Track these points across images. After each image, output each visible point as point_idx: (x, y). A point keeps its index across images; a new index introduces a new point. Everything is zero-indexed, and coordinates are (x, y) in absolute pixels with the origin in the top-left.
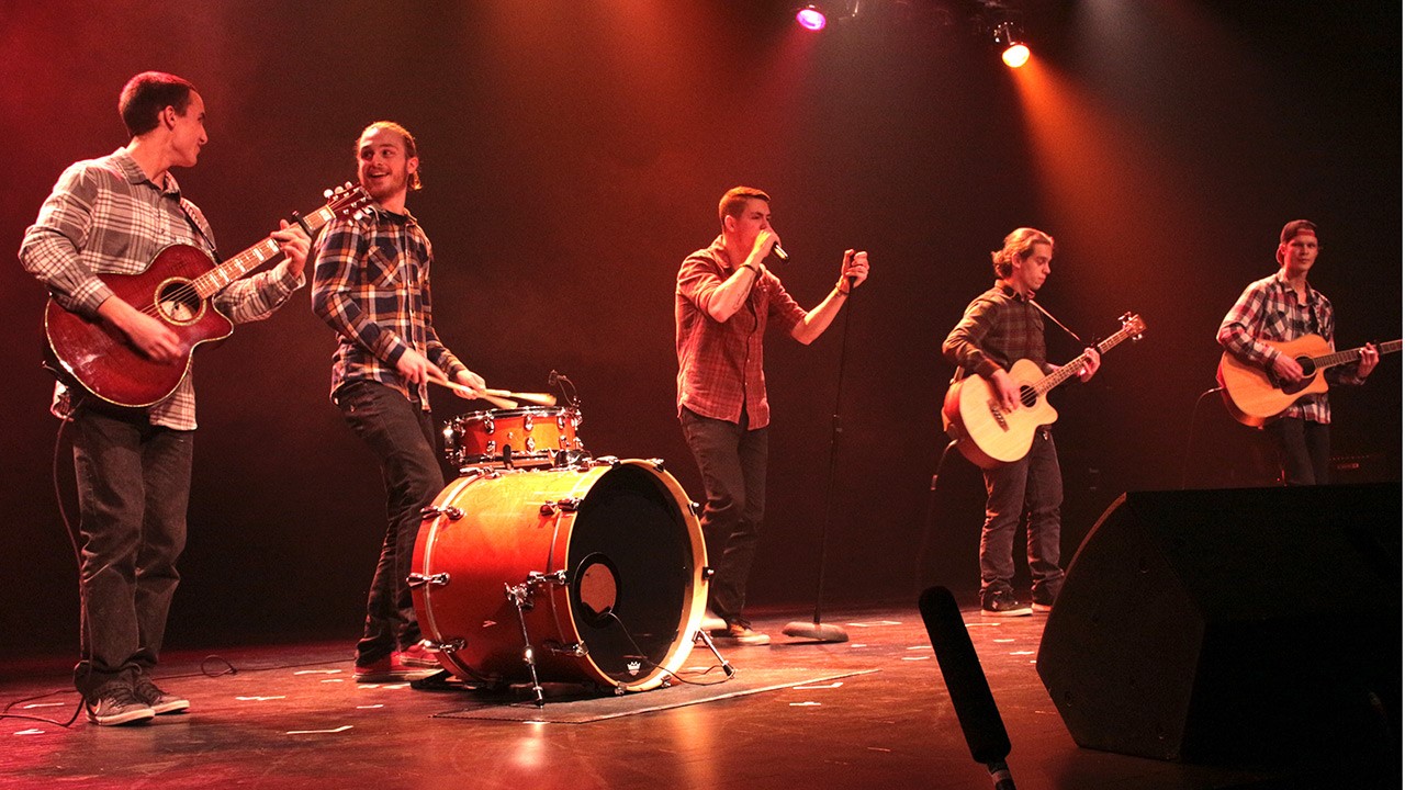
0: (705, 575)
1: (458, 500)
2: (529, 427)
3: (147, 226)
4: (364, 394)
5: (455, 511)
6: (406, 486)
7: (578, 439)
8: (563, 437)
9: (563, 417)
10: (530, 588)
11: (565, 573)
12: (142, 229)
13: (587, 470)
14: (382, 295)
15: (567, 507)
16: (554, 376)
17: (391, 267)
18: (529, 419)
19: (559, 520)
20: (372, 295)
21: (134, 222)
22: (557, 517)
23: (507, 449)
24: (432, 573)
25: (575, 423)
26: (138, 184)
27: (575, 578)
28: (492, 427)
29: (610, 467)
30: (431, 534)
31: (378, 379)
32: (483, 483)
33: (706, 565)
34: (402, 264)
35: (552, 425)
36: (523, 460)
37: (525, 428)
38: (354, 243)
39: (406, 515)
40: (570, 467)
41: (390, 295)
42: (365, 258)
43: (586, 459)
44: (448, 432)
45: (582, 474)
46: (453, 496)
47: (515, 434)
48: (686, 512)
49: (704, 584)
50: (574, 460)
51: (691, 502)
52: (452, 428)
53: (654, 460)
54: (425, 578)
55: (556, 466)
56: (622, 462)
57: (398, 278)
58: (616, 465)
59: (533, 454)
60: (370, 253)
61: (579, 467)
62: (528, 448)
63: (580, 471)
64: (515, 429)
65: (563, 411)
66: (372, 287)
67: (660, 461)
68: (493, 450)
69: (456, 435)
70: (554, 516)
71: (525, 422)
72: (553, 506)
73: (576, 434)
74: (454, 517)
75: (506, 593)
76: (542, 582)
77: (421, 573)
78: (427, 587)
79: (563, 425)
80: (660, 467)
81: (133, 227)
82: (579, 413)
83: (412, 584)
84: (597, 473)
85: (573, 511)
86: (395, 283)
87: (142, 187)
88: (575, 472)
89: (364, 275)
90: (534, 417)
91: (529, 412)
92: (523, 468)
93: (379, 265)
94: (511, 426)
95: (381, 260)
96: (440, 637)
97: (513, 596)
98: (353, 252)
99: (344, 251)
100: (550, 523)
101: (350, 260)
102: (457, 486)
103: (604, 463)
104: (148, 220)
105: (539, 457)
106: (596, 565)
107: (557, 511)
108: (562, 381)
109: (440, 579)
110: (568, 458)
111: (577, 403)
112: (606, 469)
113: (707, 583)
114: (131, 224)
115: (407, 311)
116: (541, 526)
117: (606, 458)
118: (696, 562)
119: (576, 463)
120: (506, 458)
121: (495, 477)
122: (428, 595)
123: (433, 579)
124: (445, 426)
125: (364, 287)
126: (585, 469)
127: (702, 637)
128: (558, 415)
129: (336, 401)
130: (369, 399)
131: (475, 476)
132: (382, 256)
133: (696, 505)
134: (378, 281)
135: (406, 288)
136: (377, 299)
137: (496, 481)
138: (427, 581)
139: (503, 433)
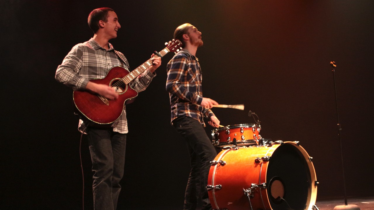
0: (316, 184)
1: (223, 158)
2: (242, 131)
3: (102, 63)
4: (185, 121)
5: (223, 162)
6: (204, 154)
7: (260, 136)
8: (254, 135)
9: (254, 128)
10: (252, 190)
11: (266, 184)
12: (101, 64)
13: (271, 146)
14: (191, 85)
15: (265, 160)
16: (250, 113)
17: (194, 76)
18: (242, 129)
19: (262, 164)
20: (188, 85)
21: (97, 62)
22: (262, 163)
23: (235, 140)
24: (215, 184)
25: (259, 130)
26: (98, 49)
27: (269, 185)
28: (229, 132)
29: (280, 145)
30: (214, 171)
31: (190, 116)
32: (232, 152)
33: (316, 180)
34: (197, 74)
35: (250, 131)
36: (241, 144)
37: (241, 132)
38: (183, 67)
39: (204, 165)
40: (264, 145)
41: (193, 86)
42: (186, 72)
43: (271, 142)
44: (213, 134)
45: (269, 147)
46: (221, 157)
47: (237, 134)
48: (308, 161)
49: (315, 188)
50: (265, 142)
51: (310, 157)
52: (214, 133)
53: (296, 142)
54: (213, 187)
55: (259, 145)
56: (284, 142)
57: (196, 80)
58: (282, 144)
59: (244, 141)
60: (189, 70)
61: (268, 145)
62: (242, 139)
63: (268, 146)
64: (237, 132)
65: (254, 125)
66: (188, 83)
67: (298, 142)
68: (230, 140)
69: (216, 135)
70: (260, 163)
71: (241, 130)
72: (260, 159)
73: (259, 134)
74: (222, 164)
75: (244, 192)
76: (257, 187)
77: (211, 185)
78: (214, 190)
79: (255, 130)
80: (298, 144)
81: (98, 64)
82: (260, 126)
83: (208, 189)
84: (275, 147)
85: (267, 161)
86: (195, 81)
87: (99, 50)
88: (266, 147)
89: (185, 78)
90: (244, 128)
91: (242, 126)
92: (246, 146)
93: (191, 75)
94: (235, 132)
95: (191, 73)
96: (218, 208)
97: (246, 193)
98: (183, 70)
99: (180, 70)
100: (259, 165)
101: (181, 73)
102: (224, 152)
103: (277, 143)
104: (102, 61)
105: (246, 142)
106: (276, 181)
107: (261, 161)
108: (253, 115)
109: (218, 187)
110: (263, 142)
111: (259, 122)
112: (278, 146)
113: (317, 187)
114: (97, 63)
115: (198, 92)
116: (256, 167)
117: (278, 141)
118: (312, 180)
119: (266, 144)
120: (234, 142)
121: (236, 149)
122: (214, 193)
123: (216, 187)
124: (212, 132)
125: (185, 82)
126: (270, 145)
127: (315, 207)
128: (253, 127)
129: (172, 124)
130: (188, 123)
131: (229, 149)
132: (192, 72)
133: (312, 158)
134: (190, 81)
135: (198, 83)
136: (190, 87)
137: (237, 151)
138: (213, 188)
139: (233, 134)
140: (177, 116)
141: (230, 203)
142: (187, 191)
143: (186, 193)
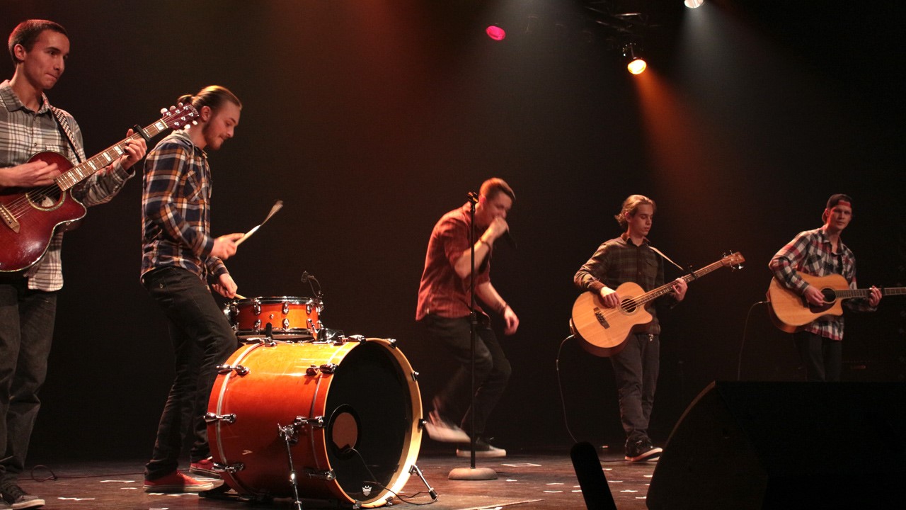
1: (244, 361)
2: (286, 311)
5: (243, 369)
6: (211, 340)
7: (320, 322)
8: (309, 320)
9: (310, 305)
10: (296, 428)
11: (323, 419)
12: (17, 146)
13: (341, 344)
14: (190, 206)
15: (326, 370)
16: (305, 276)
17: (199, 188)
18: (286, 305)
19: (320, 379)
20: (185, 206)
21: (10, 141)
22: (319, 377)
23: (269, 326)
24: (223, 413)
25: (318, 310)
26: (15, 111)
27: (330, 421)
28: (259, 310)
29: (359, 343)
30: (224, 386)
31: (184, 266)
32: (264, 349)
33: (422, 418)
34: (203, 186)
35: (302, 310)
36: (280, 335)
37: (283, 312)
38: (181, 167)
40: (328, 341)
41: (195, 208)
42: (184, 178)
43: (341, 336)
44: (227, 312)
45: (337, 347)
46: (241, 358)
47: (276, 315)
48: (409, 379)
49: (419, 432)
50: (331, 336)
51: (413, 372)
52: (230, 308)
53: (389, 339)
54: (218, 417)
55: (319, 339)
56: (367, 339)
57: (201, 196)
58: (363, 342)
59: (287, 330)
60: (189, 175)
61: (335, 342)
62: (284, 326)
63: (335, 345)
64: (276, 312)
65: (311, 301)
66: (185, 200)
67: (393, 341)
68: (260, 326)
69: (232, 313)
70: (316, 376)
71: (284, 307)
72: (316, 369)
73: (319, 318)
74: (241, 372)
75: (278, 431)
76: (305, 424)
77: (215, 412)
78: (219, 423)
79: (310, 311)
80: (394, 345)
81: (10, 145)
82: (321, 303)
83: (208, 421)
84: (348, 347)
85: (331, 373)
86: (199, 199)
87: (19, 112)
88: (332, 346)
89: (181, 191)
90: (290, 304)
91: (286, 300)
92: (291, 340)
93: (192, 184)
94: (274, 310)
95: (194, 182)
96: (225, 461)
97: (283, 433)
98: (179, 174)
99: (174, 172)
100: (313, 381)
101: (177, 179)
102: (246, 349)
103: (353, 340)
104: (22, 138)
105: (291, 333)
106: (344, 414)
107: (319, 373)
108: (311, 279)
109: (228, 418)
110: (327, 335)
111: (321, 295)
112: (354, 345)
113: (421, 431)
114: (8, 143)
115: (203, 221)
116: (307, 383)
117: (355, 337)
118: (414, 416)
119: (332, 339)
120: (268, 331)
121: (273, 345)
122: (219, 429)
123: (224, 418)
124: (225, 308)
125: (180, 200)
126: (340, 343)
127: (416, 470)
128: (307, 303)
129: (143, 281)
131: (258, 344)
132: (195, 180)
133: (418, 374)
134: (190, 197)
135: (204, 204)
136: (188, 210)
137: (273, 348)
138: (219, 419)
139: (267, 314)
140: (156, 265)
141: (247, 452)
142: (163, 423)
143: (160, 426)
